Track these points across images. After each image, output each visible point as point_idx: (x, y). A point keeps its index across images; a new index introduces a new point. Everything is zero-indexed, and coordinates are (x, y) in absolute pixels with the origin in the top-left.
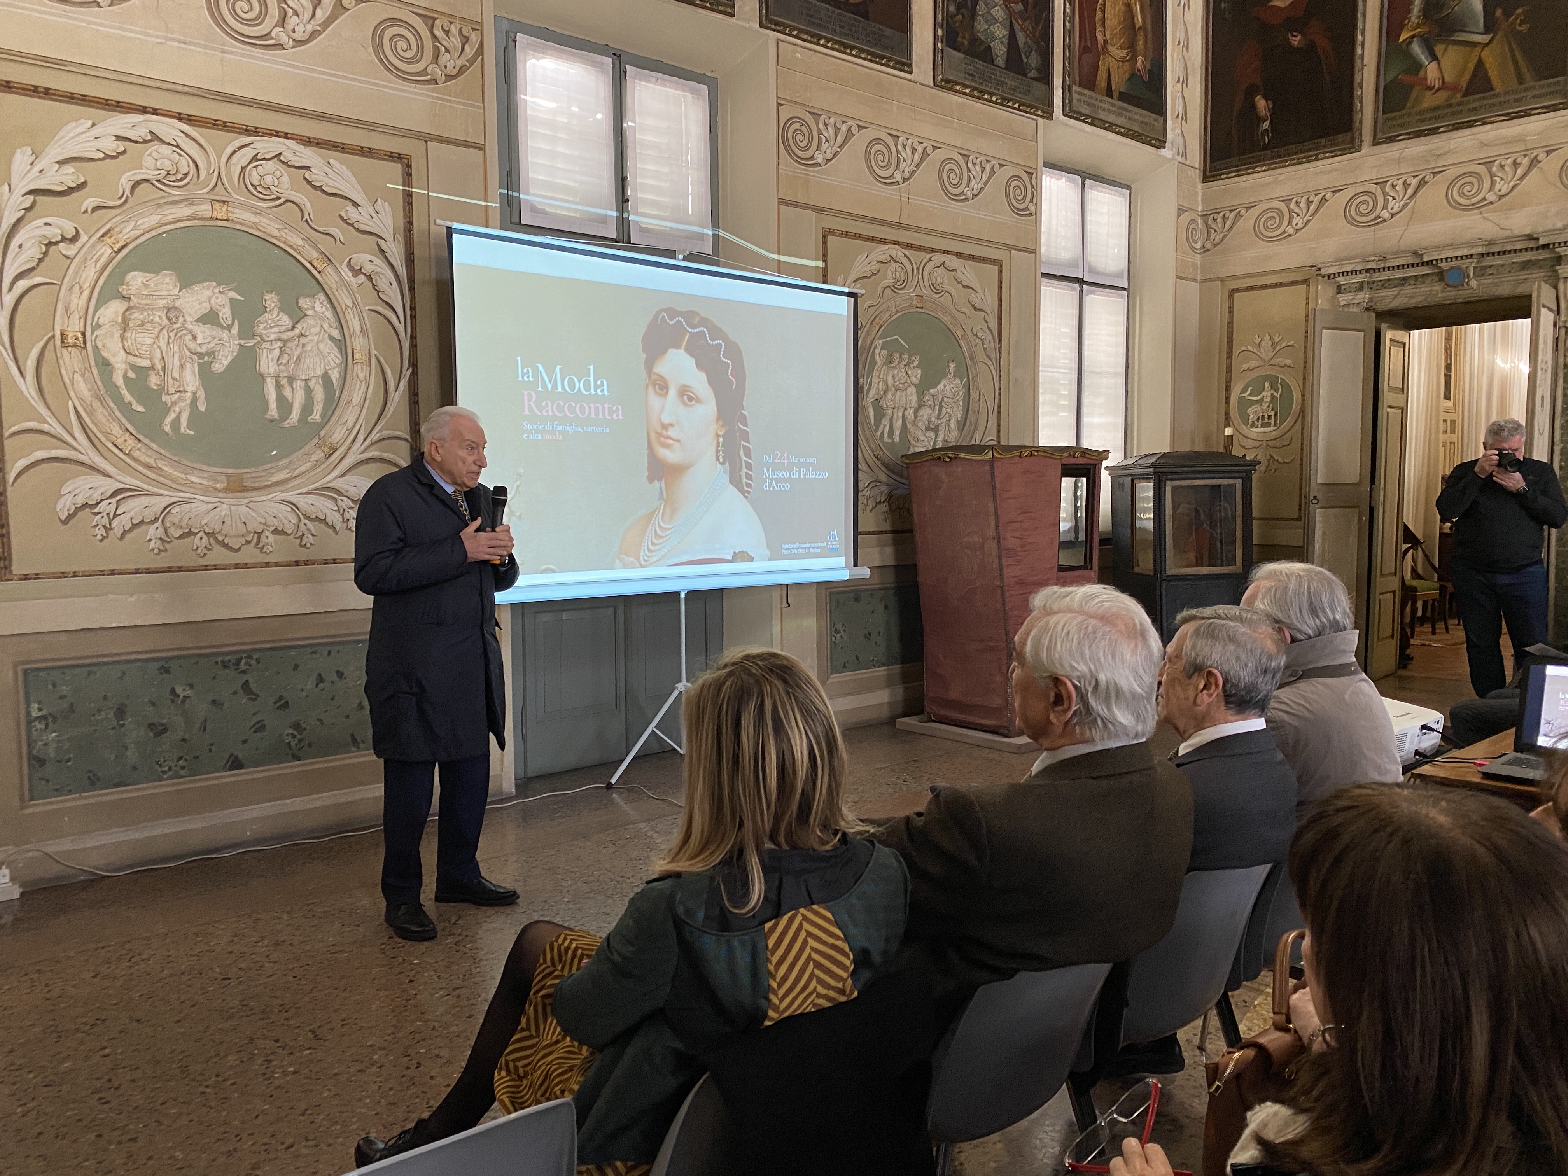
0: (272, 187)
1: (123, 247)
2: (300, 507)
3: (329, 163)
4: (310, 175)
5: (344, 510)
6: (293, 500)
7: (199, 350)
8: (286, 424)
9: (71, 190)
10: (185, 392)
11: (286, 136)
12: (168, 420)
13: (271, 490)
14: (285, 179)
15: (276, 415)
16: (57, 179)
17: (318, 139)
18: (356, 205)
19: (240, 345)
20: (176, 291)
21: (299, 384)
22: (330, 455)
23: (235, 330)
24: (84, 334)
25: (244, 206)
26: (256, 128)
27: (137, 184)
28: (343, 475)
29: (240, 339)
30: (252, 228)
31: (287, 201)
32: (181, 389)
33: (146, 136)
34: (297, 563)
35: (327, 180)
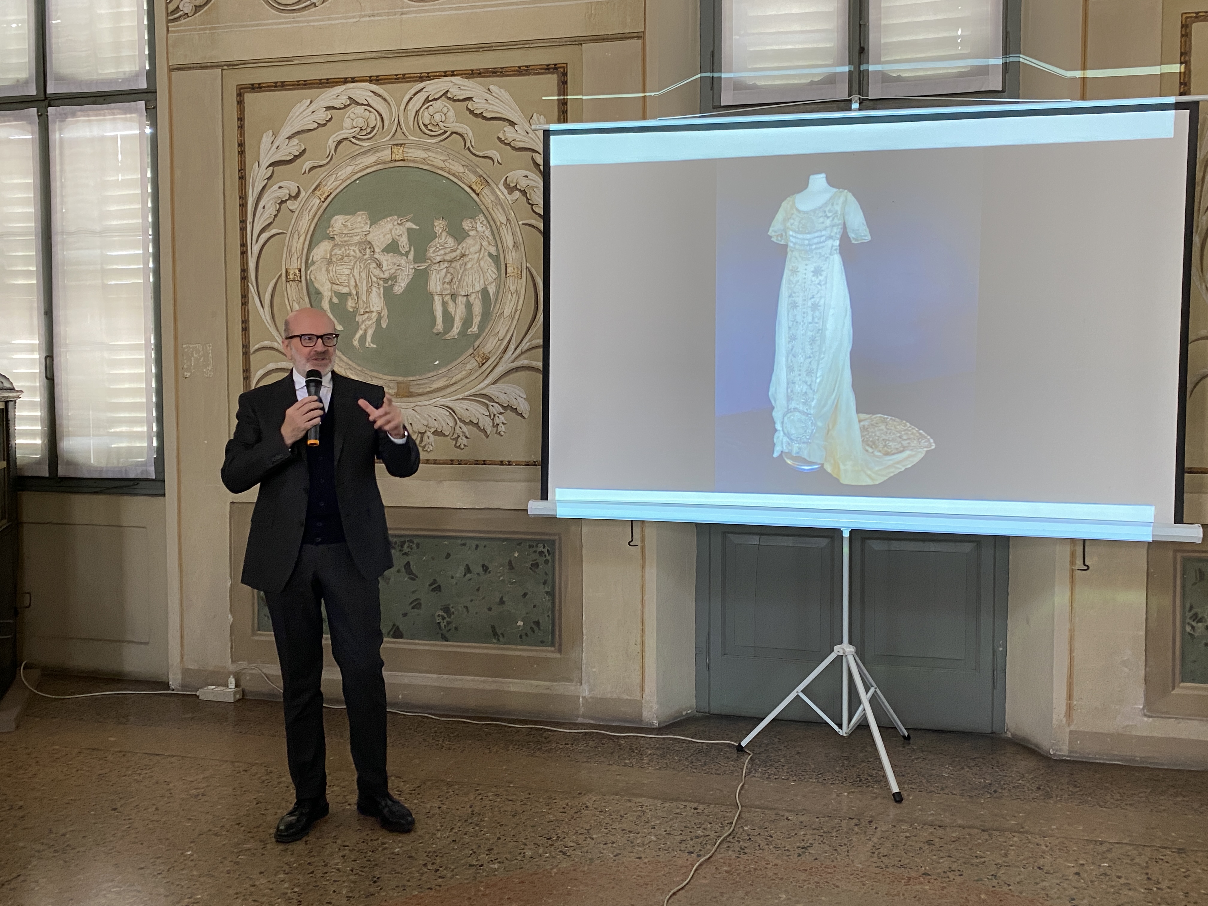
0: (441, 124)
1: (328, 196)
2: (456, 411)
3: (489, 90)
4: (472, 105)
5: (494, 415)
6: (450, 404)
7: (382, 276)
8: (447, 337)
9: (296, 157)
10: (372, 312)
11: (453, 74)
12: (358, 336)
13: (432, 395)
14: (451, 113)
15: (441, 330)
16: (286, 152)
17: (479, 70)
18: (512, 124)
19: (414, 268)
20: (367, 228)
21: (461, 300)
22: (483, 364)
23: (411, 256)
24: (300, 270)
25: (417, 145)
26: (428, 73)
27: (340, 142)
28: (495, 383)
29: (415, 263)
30: (424, 164)
31: (453, 133)
32: (368, 310)
33: (346, 102)
34: (452, 462)
35: (487, 106)
